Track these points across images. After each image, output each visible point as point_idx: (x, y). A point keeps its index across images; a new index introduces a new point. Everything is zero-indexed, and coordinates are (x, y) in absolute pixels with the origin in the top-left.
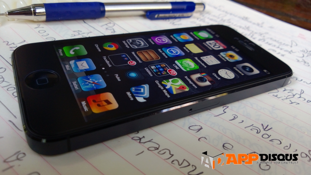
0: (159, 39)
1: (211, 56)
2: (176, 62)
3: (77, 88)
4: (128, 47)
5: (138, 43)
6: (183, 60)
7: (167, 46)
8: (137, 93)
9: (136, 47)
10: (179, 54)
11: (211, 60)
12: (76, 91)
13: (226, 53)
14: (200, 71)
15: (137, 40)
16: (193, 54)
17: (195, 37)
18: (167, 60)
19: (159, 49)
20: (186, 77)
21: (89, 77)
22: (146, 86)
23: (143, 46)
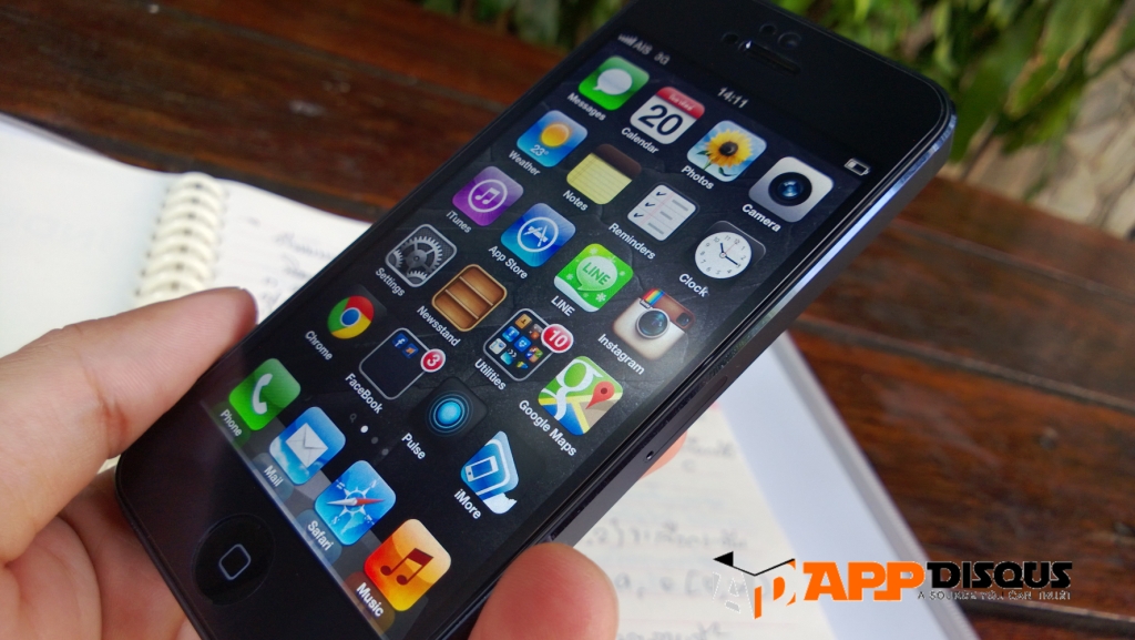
0: (479, 192)
1: (662, 188)
2: (559, 282)
3: (327, 543)
4: (401, 292)
5: (423, 254)
6: (576, 260)
7: (512, 216)
8: (484, 483)
9: (424, 278)
10: (559, 236)
11: (664, 212)
12: (328, 554)
13: (708, 140)
14: (639, 287)
15: (416, 241)
16: (600, 213)
17: (589, 109)
18: (529, 287)
19: (493, 249)
20: (603, 339)
21: (340, 486)
22: (500, 442)
23: (441, 263)
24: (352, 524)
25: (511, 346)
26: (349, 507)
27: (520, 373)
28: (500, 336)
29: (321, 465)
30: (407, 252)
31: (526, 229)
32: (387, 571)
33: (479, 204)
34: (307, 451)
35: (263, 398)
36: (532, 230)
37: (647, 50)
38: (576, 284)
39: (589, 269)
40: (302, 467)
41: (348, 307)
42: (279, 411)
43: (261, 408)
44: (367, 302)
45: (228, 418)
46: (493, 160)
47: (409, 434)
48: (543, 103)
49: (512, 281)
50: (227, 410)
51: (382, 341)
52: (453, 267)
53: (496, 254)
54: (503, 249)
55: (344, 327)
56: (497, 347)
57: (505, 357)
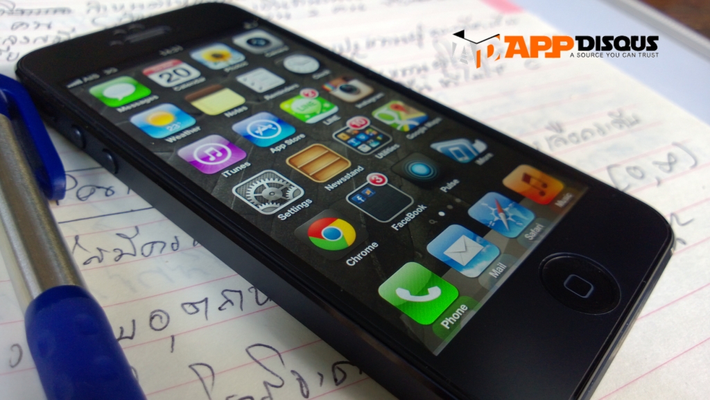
2: (311, 121)
4: (309, 201)
5: (268, 191)
9: (294, 188)
11: (261, 80)
12: (546, 225)
16: (253, 102)
17: (142, 102)
18: (313, 134)
19: (273, 150)
20: (359, 106)
21: (492, 224)
22: (439, 147)
23: (279, 179)
24: (519, 214)
25: (363, 142)
26: (507, 217)
27: (385, 139)
28: (356, 147)
29: (478, 238)
30: (262, 200)
31: (259, 135)
32: (543, 193)
33: (218, 159)
34: (468, 248)
35: (424, 292)
36: (260, 131)
37: (95, 76)
38: (314, 114)
39: (302, 109)
40: (484, 250)
41: (321, 237)
42: (435, 275)
43: (435, 292)
44: (314, 223)
45: (451, 320)
46: (171, 151)
47: (442, 189)
48: (117, 124)
49: (306, 142)
50: (442, 323)
51: (359, 210)
52: (287, 172)
53: (278, 149)
54: (274, 146)
55: (343, 236)
56: (365, 148)
57: (374, 145)
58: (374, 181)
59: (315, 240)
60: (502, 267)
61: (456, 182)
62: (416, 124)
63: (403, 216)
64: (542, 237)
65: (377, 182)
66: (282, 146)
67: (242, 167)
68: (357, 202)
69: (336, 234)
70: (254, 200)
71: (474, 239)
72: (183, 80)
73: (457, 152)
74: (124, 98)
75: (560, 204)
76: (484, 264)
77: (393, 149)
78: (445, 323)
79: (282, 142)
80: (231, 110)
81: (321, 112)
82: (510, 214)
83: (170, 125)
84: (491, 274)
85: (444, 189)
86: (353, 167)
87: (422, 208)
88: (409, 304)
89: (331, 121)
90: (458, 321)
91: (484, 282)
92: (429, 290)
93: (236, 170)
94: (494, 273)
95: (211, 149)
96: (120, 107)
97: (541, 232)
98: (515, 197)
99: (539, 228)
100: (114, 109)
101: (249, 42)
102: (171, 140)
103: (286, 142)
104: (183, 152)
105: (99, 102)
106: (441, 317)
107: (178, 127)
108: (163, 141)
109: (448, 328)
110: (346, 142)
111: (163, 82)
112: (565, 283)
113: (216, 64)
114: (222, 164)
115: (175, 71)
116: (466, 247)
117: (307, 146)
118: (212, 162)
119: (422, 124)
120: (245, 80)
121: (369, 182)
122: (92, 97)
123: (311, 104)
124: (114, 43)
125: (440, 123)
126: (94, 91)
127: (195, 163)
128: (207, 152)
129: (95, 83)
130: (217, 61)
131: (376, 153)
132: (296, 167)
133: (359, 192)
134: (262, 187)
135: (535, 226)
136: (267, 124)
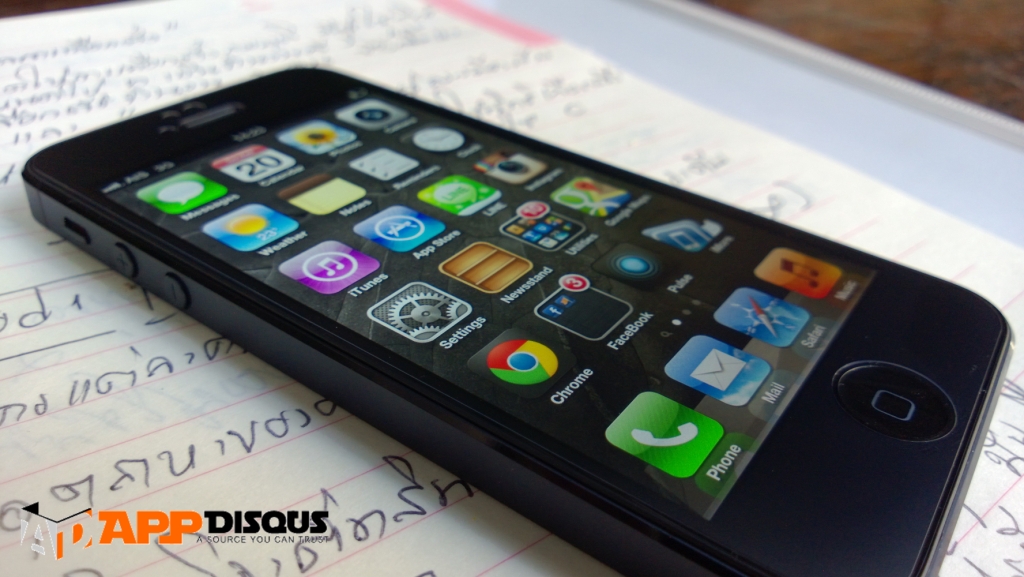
4: (481, 320)
5: (418, 310)
9: (457, 303)
11: (385, 163)
16: (377, 194)
17: (217, 205)
18: (471, 229)
19: (417, 256)
20: (531, 188)
21: (751, 330)
22: (655, 233)
23: (433, 293)
24: (788, 315)
25: (545, 235)
26: (770, 319)
27: (575, 229)
28: (536, 243)
29: (736, 351)
30: (414, 324)
31: (393, 236)
32: (814, 284)
33: (339, 273)
34: (725, 366)
35: (672, 432)
36: (394, 231)
37: (143, 175)
38: (467, 204)
39: (450, 197)
40: (748, 367)
41: (508, 368)
42: (684, 407)
43: (688, 431)
44: (494, 349)
45: (721, 468)
46: (270, 267)
47: (669, 288)
48: (184, 237)
49: (464, 240)
50: (709, 473)
51: (555, 326)
52: (443, 283)
53: (425, 252)
54: (418, 249)
55: (540, 365)
56: (549, 243)
57: (561, 237)
58: (571, 286)
59: (499, 373)
60: (778, 389)
61: (687, 278)
62: (616, 205)
63: (621, 330)
64: (827, 342)
65: (575, 286)
66: (430, 249)
67: (376, 281)
68: (551, 316)
69: (529, 362)
70: (401, 324)
71: (731, 353)
72: (271, 171)
73: (681, 238)
74: (190, 201)
75: (842, 295)
76: (751, 386)
77: (589, 240)
78: (713, 473)
79: (428, 243)
80: (348, 207)
81: (478, 200)
82: (775, 315)
83: (262, 232)
84: (764, 398)
85: (673, 289)
86: (537, 269)
87: (647, 316)
88: (653, 450)
89: (493, 210)
90: (731, 468)
91: (756, 410)
92: (680, 428)
93: (368, 286)
94: (769, 397)
95: (327, 260)
96: (185, 213)
97: (824, 337)
98: (777, 292)
99: (819, 331)
100: (176, 217)
101: (359, 115)
102: (266, 252)
103: (434, 242)
104: (286, 267)
105: (153, 209)
106: (706, 465)
107: (274, 235)
108: (254, 254)
109: (718, 479)
110: (520, 236)
111: (243, 176)
112: (873, 403)
113: (315, 147)
114: (346, 280)
115: (258, 161)
116: (721, 365)
117: (465, 246)
118: (331, 278)
119: (624, 205)
120: (362, 165)
121: (563, 287)
122: (140, 203)
123: (461, 191)
124: (163, 129)
125: (650, 202)
126: (144, 194)
127: (307, 280)
128: (322, 264)
129: (143, 183)
130: (318, 143)
131: (566, 247)
132: (455, 275)
133: (551, 302)
134: (410, 306)
135: (813, 329)
136: (403, 221)
